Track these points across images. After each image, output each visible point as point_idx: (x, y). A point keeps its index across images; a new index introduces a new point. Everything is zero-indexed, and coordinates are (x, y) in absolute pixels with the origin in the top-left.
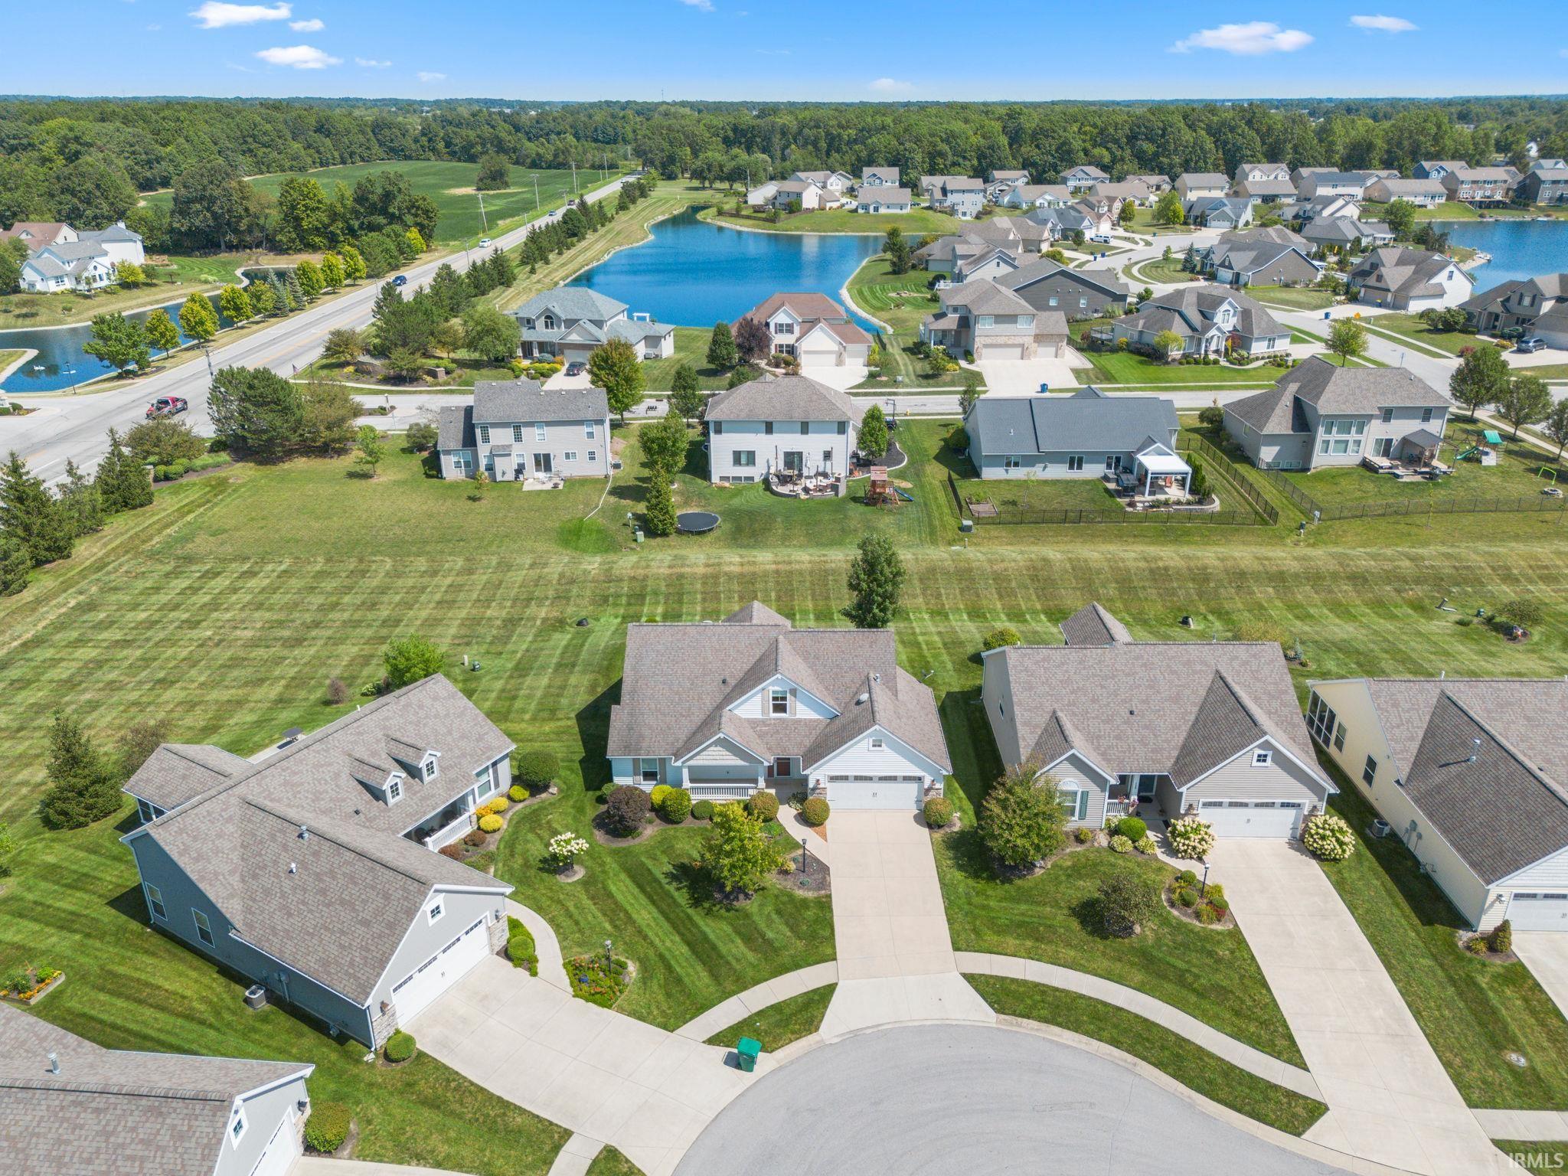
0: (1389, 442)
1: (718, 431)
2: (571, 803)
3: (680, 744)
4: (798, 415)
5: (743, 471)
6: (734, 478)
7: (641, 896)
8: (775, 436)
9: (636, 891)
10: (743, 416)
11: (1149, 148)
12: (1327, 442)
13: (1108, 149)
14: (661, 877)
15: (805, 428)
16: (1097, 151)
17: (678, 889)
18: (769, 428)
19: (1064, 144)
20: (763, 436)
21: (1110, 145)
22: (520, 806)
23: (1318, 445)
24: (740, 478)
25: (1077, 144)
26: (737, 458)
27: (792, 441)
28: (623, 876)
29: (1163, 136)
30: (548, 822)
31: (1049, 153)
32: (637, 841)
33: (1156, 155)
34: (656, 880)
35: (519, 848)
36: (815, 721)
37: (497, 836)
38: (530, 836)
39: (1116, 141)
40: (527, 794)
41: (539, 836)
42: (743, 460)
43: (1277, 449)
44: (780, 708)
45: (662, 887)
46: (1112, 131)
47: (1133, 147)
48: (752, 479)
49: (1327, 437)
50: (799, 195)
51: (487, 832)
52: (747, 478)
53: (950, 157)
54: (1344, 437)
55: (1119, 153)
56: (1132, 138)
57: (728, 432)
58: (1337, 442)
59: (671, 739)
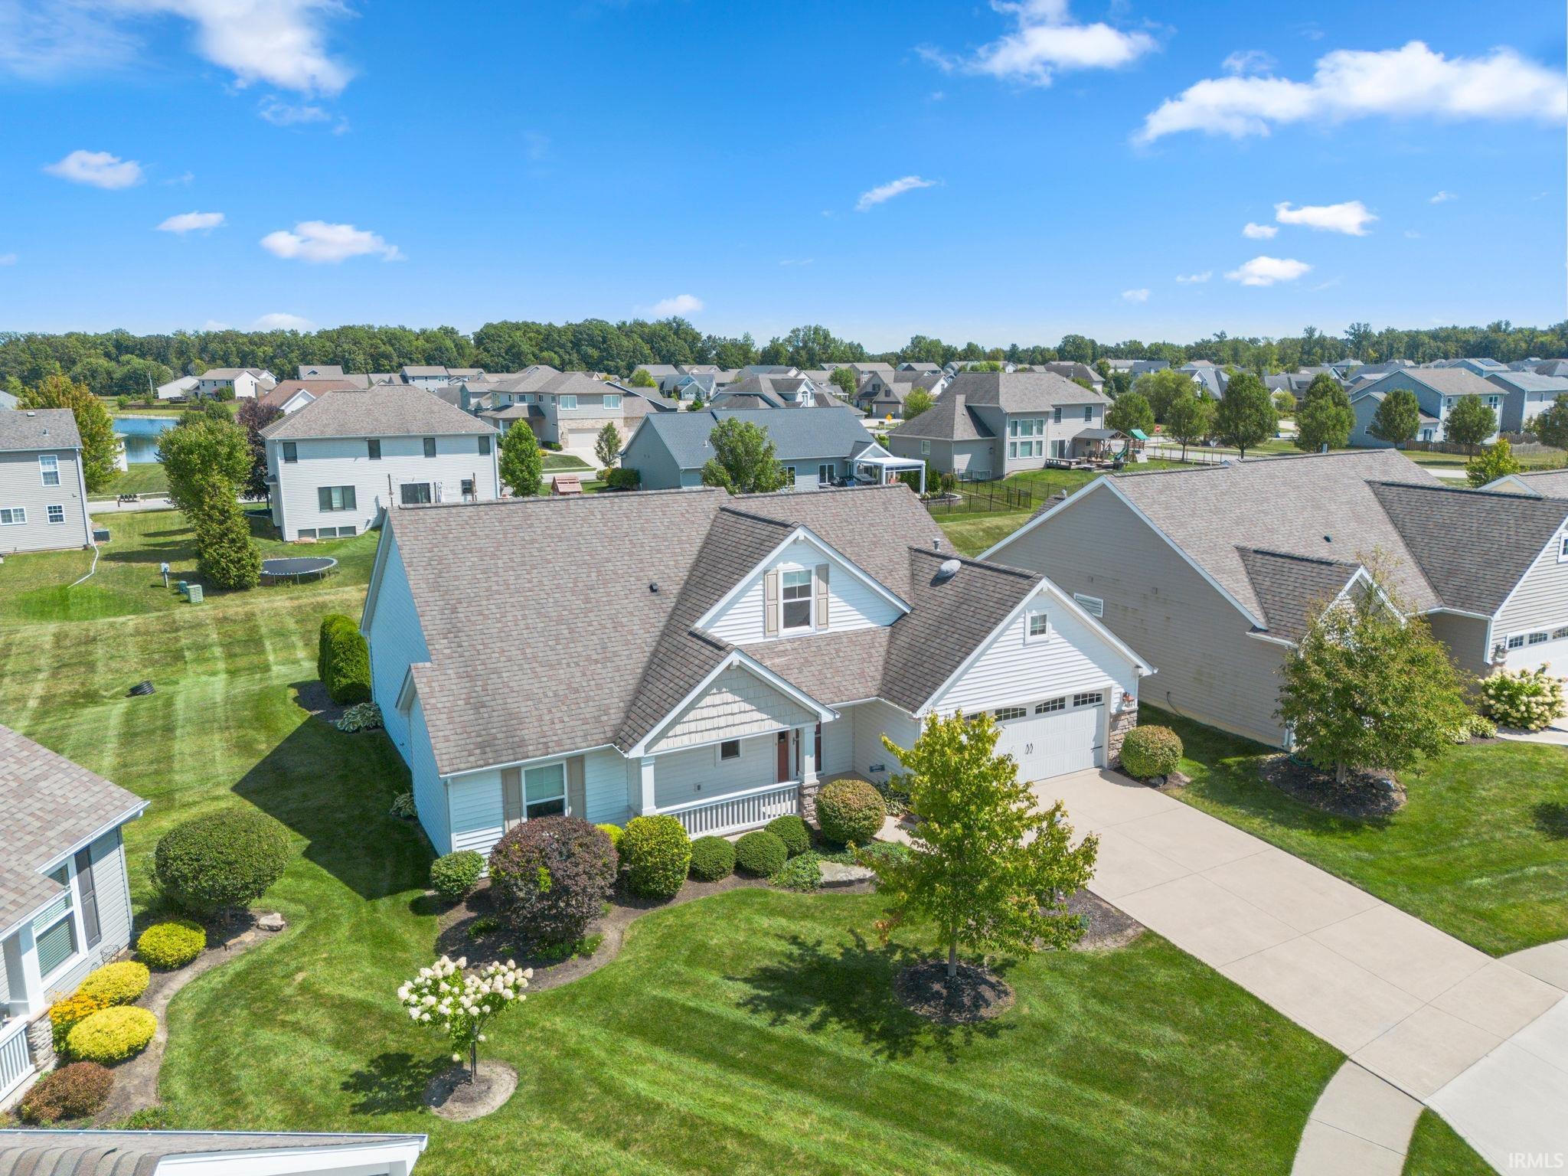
0: (1062, 443)
1: (291, 457)
2: (343, 931)
3: (615, 716)
4: (418, 429)
5: (337, 519)
6: (323, 531)
7: (734, 1078)
8: (385, 460)
9: (710, 1070)
10: (329, 433)
11: (594, 353)
12: (1014, 444)
13: (555, 353)
14: (741, 1015)
15: (430, 447)
16: (545, 354)
17: (816, 1028)
18: (374, 450)
19: (512, 346)
20: (365, 461)
21: (557, 349)
22: (185, 977)
23: (1008, 449)
24: (332, 531)
25: (525, 347)
26: (325, 498)
27: (413, 468)
28: (636, 1046)
29: (604, 342)
30: (304, 988)
31: (499, 355)
32: (598, 961)
33: (601, 360)
34: (737, 1027)
35: (247, 1078)
36: (868, 631)
37: (144, 1068)
38: (265, 1036)
39: (562, 346)
40: (200, 938)
41: (296, 1027)
42: (336, 502)
43: (968, 456)
44: (797, 615)
45: (770, 1039)
46: (555, 336)
47: (578, 352)
48: (352, 530)
49: (1014, 439)
50: (230, 383)
51: (110, 1062)
52: (343, 530)
53: (396, 358)
54: (1027, 438)
55: (567, 357)
56: (576, 344)
57: (305, 457)
58: (1023, 443)
59: (589, 711)
